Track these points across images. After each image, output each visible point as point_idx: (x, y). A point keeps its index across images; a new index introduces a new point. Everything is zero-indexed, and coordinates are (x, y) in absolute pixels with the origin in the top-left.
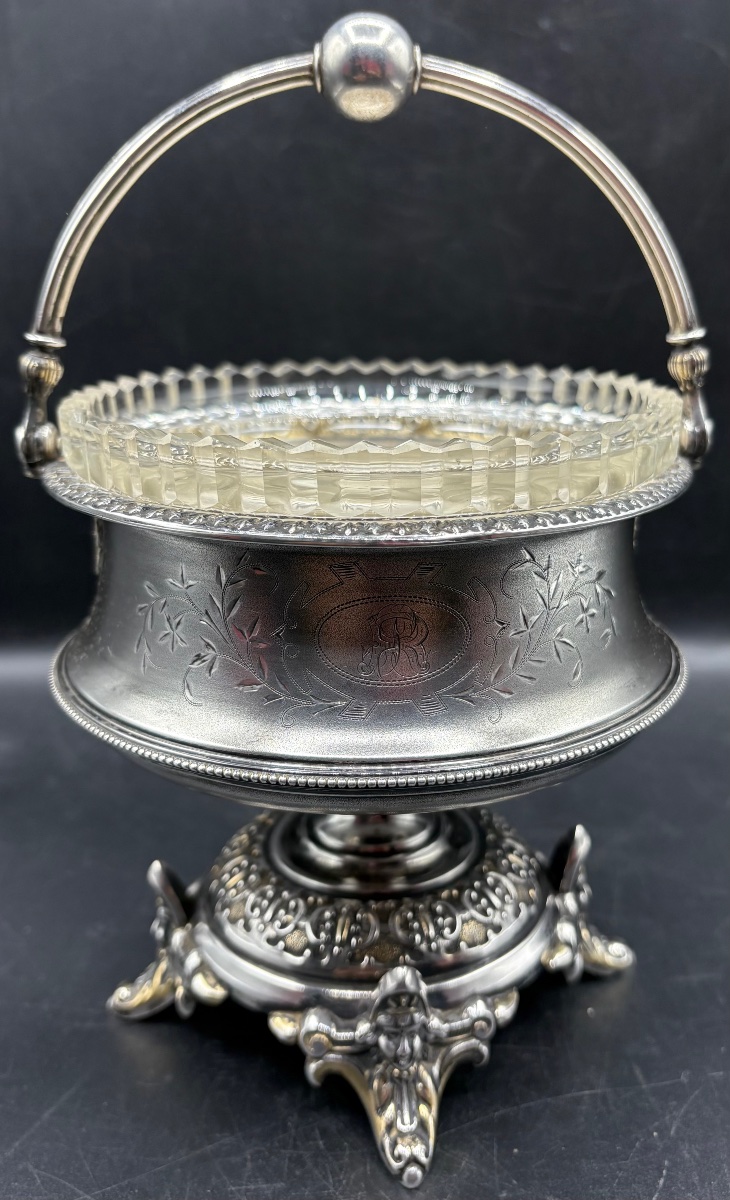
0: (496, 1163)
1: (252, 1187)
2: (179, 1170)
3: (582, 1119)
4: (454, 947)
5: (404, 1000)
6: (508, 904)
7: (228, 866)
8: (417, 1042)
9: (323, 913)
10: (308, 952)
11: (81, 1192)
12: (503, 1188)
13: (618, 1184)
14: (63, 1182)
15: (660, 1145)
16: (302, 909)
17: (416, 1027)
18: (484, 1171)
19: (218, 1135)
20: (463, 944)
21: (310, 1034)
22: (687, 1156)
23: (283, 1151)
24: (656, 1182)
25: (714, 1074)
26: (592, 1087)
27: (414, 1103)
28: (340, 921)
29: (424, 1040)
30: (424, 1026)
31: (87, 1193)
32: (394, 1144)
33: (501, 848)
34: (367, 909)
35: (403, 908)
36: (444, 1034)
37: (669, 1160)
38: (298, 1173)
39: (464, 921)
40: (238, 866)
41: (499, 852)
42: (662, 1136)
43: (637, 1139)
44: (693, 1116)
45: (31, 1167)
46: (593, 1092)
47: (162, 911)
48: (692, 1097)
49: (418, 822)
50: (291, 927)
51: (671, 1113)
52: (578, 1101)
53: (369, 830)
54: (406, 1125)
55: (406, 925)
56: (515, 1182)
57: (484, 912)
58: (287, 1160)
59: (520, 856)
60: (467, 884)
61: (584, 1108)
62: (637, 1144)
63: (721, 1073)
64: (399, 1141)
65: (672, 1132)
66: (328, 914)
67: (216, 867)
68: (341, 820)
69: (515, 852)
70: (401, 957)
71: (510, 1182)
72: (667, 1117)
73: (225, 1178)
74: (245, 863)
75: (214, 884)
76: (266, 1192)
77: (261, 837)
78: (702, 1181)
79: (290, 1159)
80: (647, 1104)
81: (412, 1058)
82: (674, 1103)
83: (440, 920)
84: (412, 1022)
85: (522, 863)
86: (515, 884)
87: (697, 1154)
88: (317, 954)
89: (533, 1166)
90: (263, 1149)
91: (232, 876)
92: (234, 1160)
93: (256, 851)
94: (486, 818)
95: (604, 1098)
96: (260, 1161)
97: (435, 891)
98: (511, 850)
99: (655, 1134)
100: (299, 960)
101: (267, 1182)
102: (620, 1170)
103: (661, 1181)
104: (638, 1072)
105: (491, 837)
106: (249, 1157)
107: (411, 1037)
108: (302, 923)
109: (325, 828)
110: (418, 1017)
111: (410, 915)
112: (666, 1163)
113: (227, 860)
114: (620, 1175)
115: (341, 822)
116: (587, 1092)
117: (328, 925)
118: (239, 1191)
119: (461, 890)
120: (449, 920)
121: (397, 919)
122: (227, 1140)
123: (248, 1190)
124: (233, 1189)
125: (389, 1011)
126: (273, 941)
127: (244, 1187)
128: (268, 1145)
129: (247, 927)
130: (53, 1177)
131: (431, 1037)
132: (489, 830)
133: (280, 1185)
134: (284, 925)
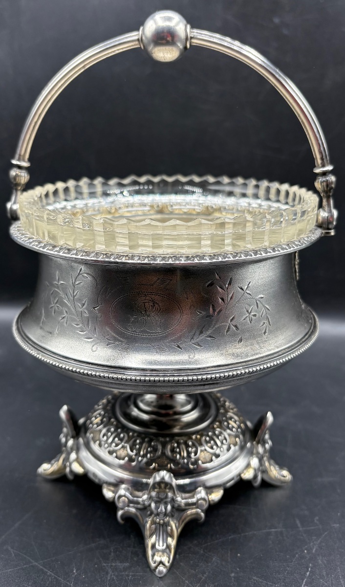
0: (229, 560)
1: (114, 564)
2: (80, 554)
3: (271, 542)
4: (196, 462)
5: (163, 486)
6: (225, 444)
7: (95, 414)
8: (169, 507)
9: (135, 441)
10: (127, 459)
11: (33, 561)
12: (232, 572)
13: (288, 573)
14: (25, 556)
15: (308, 556)
16: (126, 438)
17: (169, 500)
18: (223, 563)
19: (98, 539)
20: (200, 462)
21: (120, 497)
22: (320, 562)
23: (128, 549)
24: (305, 573)
25: (334, 525)
26: (276, 528)
27: (165, 536)
28: (144, 445)
29: (173, 507)
30: (173, 500)
31: (36, 562)
32: (153, 556)
33: (226, 417)
34: (158, 441)
35: (173, 441)
36: (183, 505)
37: (312, 564)
38: (135, 559)
39: (201, 451)
40: (100, 414)
41: (224, 418)
42: (308, 553)
43: (297, 553)
44: (324, 544)
45: (9, 548)
46: (276, 530)
47: (65, 430)
48: (323, 535)
49: (187, 400)
50: (120, 446)
51: (313, 542)
52: (269, 534)
53: (163, 402)
54: (160, 546)
55: (173, 450)
56: (238, 569)
57: (212, 448)
58: (130, 553)
59: (235, 422)
60: (205, 433)
61: (272, 537)
62: (297, 556)
63: (338, 525)
64: (156, 554)
65: (314, 551)
66: (138, 441)
67: (90, 414)
68: (149, 397)
69: (233, 420)
70: (169, 465)
71: (236, 569)
72: (312, 544)
73: (101, 559)
74: (103, 413)
75: (88, 422)
76: (120, 567)
77: (113, 401)
78: (327, 575)
79: (132, 552)
80: (302, 537)
81: (166, 515)
82: (315, 537)
83: (190, 449)
84: (166, 497)
85: (235, 426)
86: (229, 435)
87: (325, 562)
88: (131, 460)
89: (247, 563)
90: (119, 547)
91: (96, 418)
92: (105, 551)
93: (109, 408)
94: (222, 402)
95: (281, 533)
96: (118, 552)
97: (189, 435)
98: (231, 418)
99: (305, 551)
100: (122, 462)
101: (121, 562)
102: (289, 567)
103: (308, 573)
104: (298, 522)
105: (222, 411)
106: (112, 550)
107: (166, 504)
108: (126, 445)
109: (142, 401)
110: (170, 495)
111: (176, 445)
112: (310, 565)
113: (95, 411)
114: (288, 569)
115: (151, 398)
116: (273, 530)
117: (138, 446)
118: (107, 566)
119: (202, 436)
120: (194, 449)
121: (169, 447)
122: (102, 542)
123: (111, 566)
124: (105, 564)
125: (156, 490)
126: (111, 453)
127: (110, 564)
128: (122, 545)
129: (100, 445)
130: (20, 554)
131: (176, 505)
132: (222, 408)
133: (127, 564)
134: (117, 445)
